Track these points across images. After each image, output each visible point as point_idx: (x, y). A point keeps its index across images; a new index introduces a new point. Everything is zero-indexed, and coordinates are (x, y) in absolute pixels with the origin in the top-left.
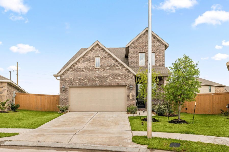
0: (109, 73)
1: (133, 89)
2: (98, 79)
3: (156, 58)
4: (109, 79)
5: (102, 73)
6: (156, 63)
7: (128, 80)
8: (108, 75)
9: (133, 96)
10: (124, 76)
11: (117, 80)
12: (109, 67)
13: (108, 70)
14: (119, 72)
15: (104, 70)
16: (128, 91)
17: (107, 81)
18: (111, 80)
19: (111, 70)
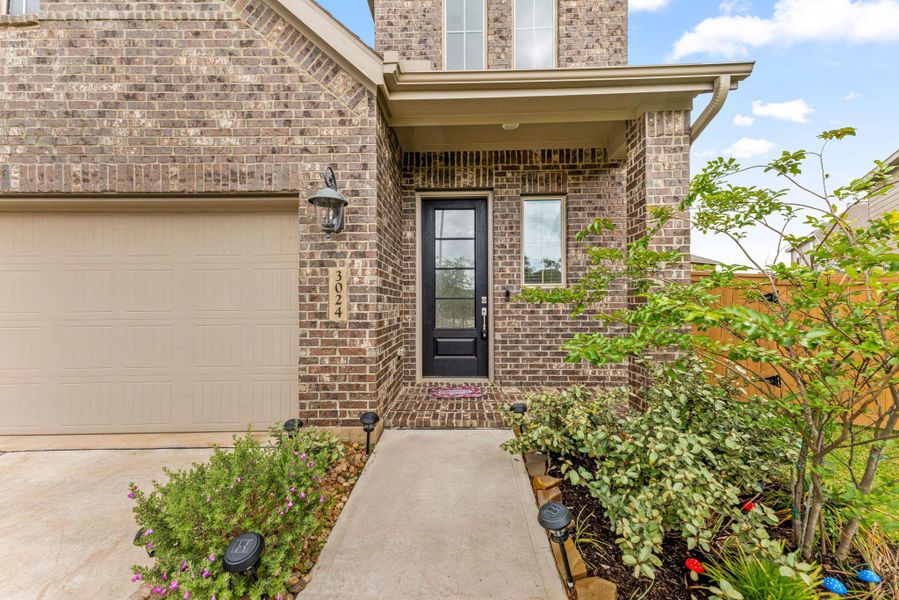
0: (122, 70)
1: (353, 228)
2: (14, 131)
3: (564, 18)
4: (123, 132)
5: (56, 66)
6: (565, 55)
7: (311, 143)
8: (115, 87)
9: (357, 294)
10: (266, 104)
11: (206, 141)
12: (126, 14)
13: (116, 43)
14: (224, 60)
15: (71, 44)
16: (309, 243)
17: (102, 150)
18: (144, 141)
19: (141, 42)
